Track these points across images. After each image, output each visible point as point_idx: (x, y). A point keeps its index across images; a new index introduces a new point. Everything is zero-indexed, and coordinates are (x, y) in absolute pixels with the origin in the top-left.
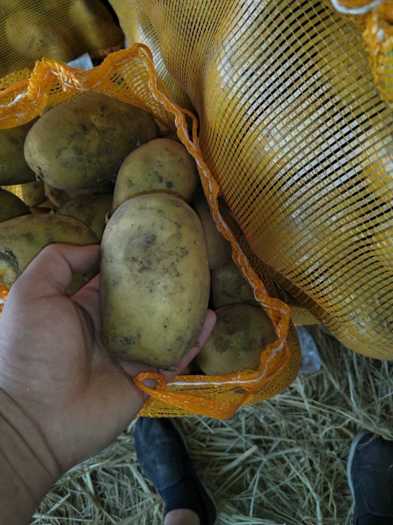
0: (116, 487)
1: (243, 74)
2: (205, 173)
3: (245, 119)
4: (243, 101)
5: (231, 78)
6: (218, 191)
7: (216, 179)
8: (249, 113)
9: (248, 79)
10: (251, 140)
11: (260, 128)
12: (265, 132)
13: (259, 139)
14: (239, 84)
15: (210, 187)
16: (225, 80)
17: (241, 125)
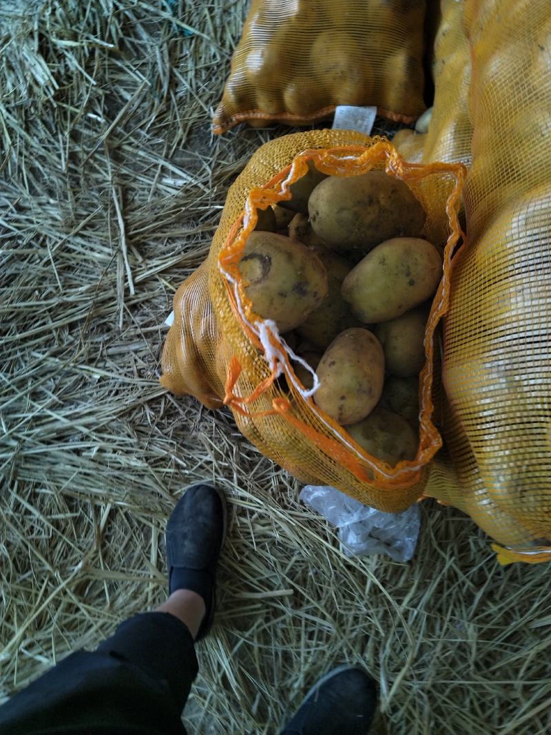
0: (127, 539)
1: (530, 236)
2: (444, 291)
3: (510, 268)
4: (517, 255)
5: (519, 233)
6: (445, 311)
7: (450, 301)
8: (516, 266)
9: (530, 242)
10: (504, 287)
11: (517, 282)
12: (520, 288)
13: (512, 290)
14: (521, 241)
15: (440, 305)
16: (513, 231)
17: (503, 271)
